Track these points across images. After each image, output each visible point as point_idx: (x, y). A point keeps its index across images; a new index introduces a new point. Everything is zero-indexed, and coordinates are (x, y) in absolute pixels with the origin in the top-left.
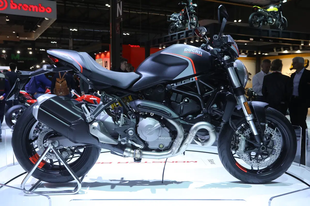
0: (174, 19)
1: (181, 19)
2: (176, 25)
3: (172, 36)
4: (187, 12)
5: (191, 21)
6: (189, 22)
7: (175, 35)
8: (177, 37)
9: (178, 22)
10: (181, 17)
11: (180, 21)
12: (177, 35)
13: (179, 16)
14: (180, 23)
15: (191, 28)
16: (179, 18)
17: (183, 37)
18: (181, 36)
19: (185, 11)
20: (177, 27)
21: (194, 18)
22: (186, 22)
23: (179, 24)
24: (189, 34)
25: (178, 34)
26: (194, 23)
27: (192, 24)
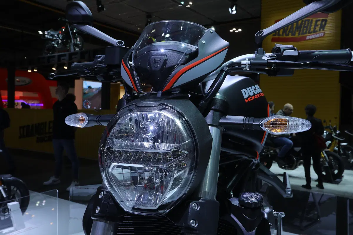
0: (51, 37)
1: (61, 38)
2: (54, 44)
3: (49, 57)
4: (69, 30)
5: (74, 41)
6: (72, 43)
7: (54, 57)
8: (56, 59)
9: (57, 41)
10: (61, 36)
11: (59, 40)
12: (57, 57)
13: (59, 34)
14: (60, 42)
15: (75, 49)
16: (58, 37)
17: (64, 59)
18: (62, 58)
19: (67, 29)
20: (56, 47)
21: (78, 39)
22: (67, 43)
23: (58, 43)
24: (73, 57)
25: (58, 55)
26: (79, 44)
27: (76, 45)
